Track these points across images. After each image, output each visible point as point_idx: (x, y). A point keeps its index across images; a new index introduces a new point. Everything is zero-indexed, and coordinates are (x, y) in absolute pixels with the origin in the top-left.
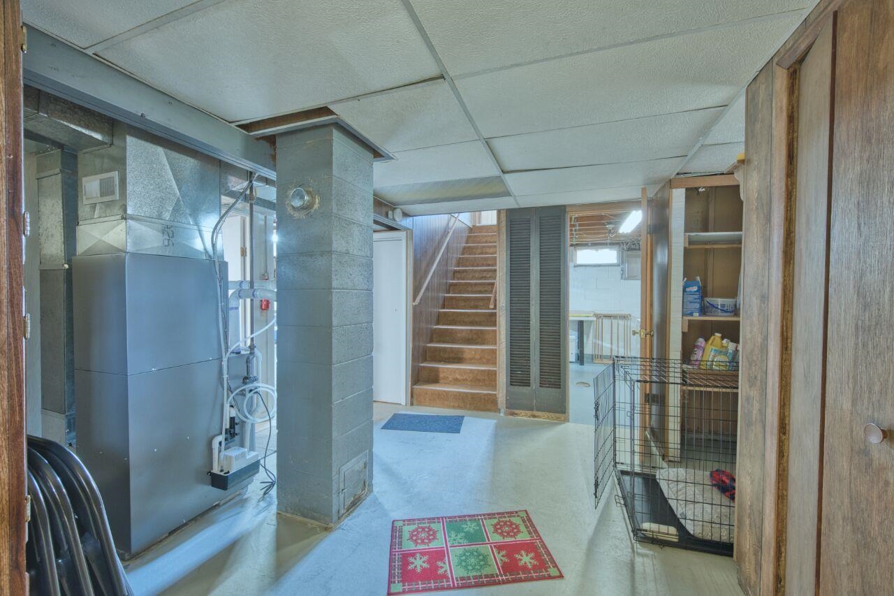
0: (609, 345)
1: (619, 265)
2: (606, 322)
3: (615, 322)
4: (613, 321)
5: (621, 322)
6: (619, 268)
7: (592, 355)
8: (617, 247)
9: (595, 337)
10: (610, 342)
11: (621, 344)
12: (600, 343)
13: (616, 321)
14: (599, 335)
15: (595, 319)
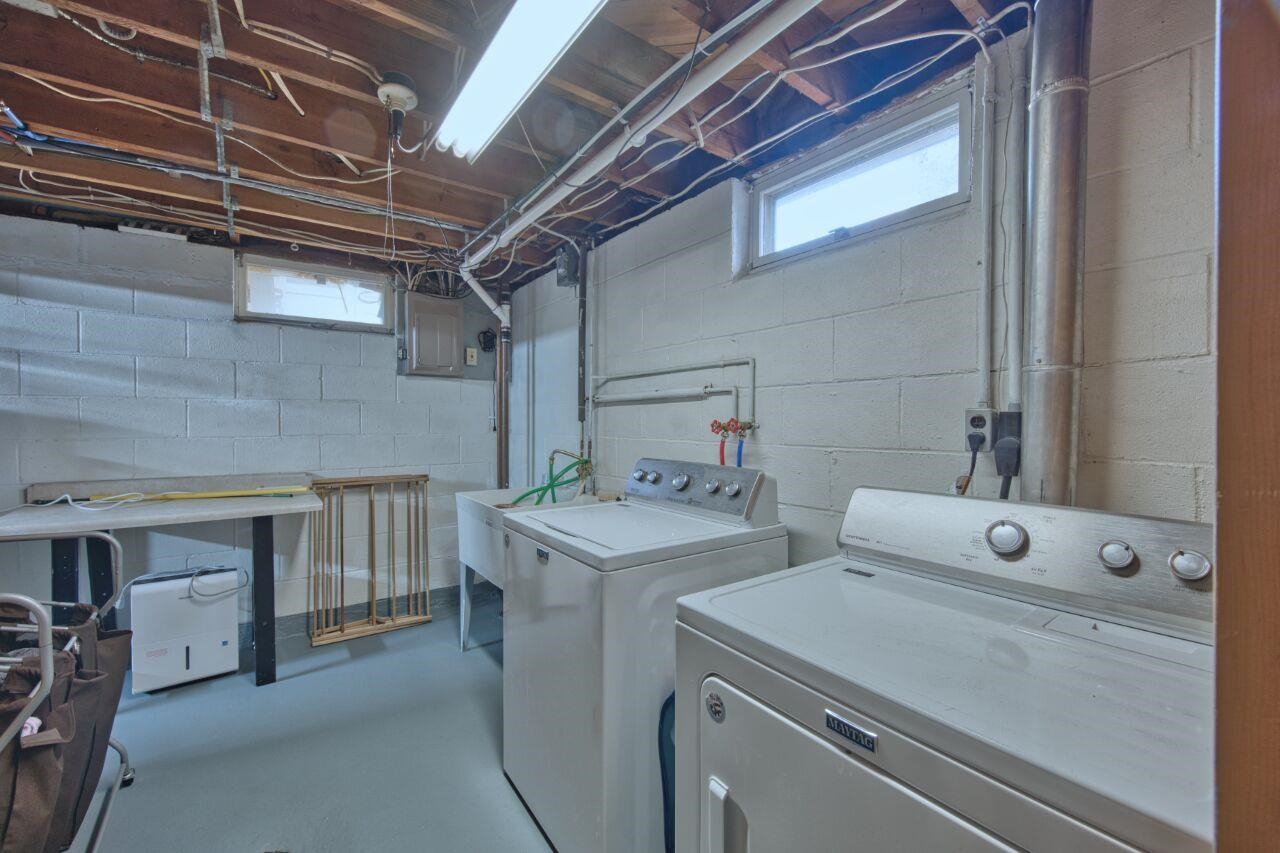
0: (363, 574)
1: (391, 333)
2: (355, 504)
3: (381, 500)
4: (377, 497)
5: (400, 500)
6: (394, 341)
7: (308, 615)
8: (383, 277)
9: (315, 557)
10: (366, 562)
11: (401, 562)
12: (335, 569)
13: (385, 497)
14: (331, 549)
15: (316, 504)
